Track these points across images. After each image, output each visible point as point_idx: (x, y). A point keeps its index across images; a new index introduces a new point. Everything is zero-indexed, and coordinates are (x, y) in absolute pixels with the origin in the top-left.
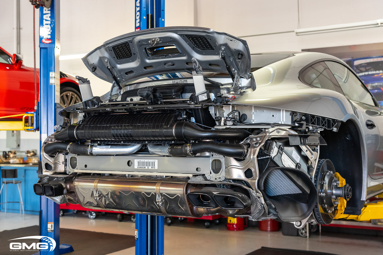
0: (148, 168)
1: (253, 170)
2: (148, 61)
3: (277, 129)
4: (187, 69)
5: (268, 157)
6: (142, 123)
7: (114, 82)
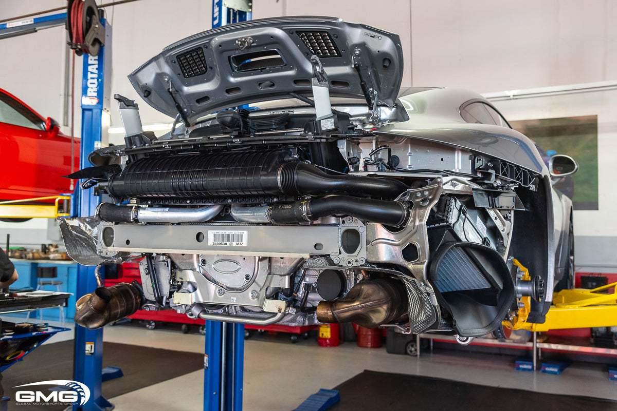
0: (231, 244)
1: (418, 246)
2: (232, 80)
3: (451, 180)
4: (294, 92)
5: (445, 224)
6: (224, 166)
7: (178, 115)
